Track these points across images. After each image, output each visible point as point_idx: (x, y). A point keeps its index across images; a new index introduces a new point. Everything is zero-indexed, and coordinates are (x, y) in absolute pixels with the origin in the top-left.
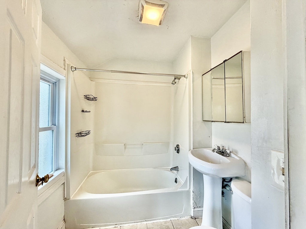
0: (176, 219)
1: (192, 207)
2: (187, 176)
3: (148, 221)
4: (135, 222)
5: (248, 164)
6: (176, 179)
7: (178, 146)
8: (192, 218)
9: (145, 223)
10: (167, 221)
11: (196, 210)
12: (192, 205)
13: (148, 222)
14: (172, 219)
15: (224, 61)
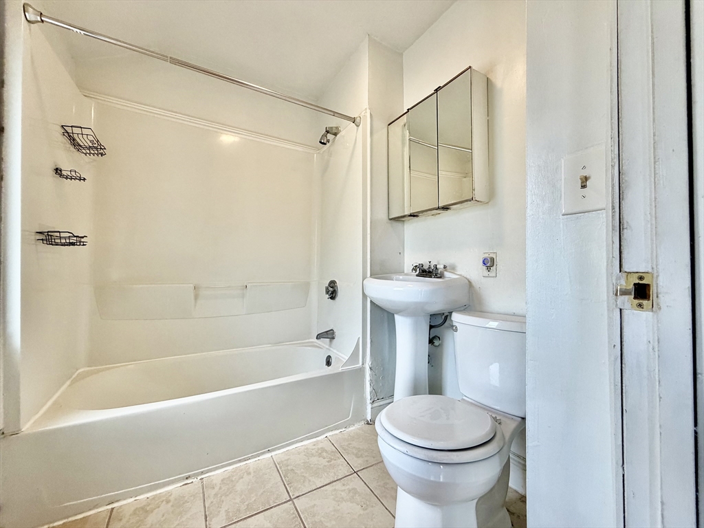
0: (337, 432)
1: (369, 401)
2: (359, 338)
3: (274, 450)
4: (240, 461)
5: (474, 283)
6: (329, 357)
7: (333, 284)
8: (368, 424)
9: (268, 455)
10: (318, 441)
11: (376, 404)
12: (368, 396)
13: (273, 453)
14: (328, 434)
15: (436, 90)
